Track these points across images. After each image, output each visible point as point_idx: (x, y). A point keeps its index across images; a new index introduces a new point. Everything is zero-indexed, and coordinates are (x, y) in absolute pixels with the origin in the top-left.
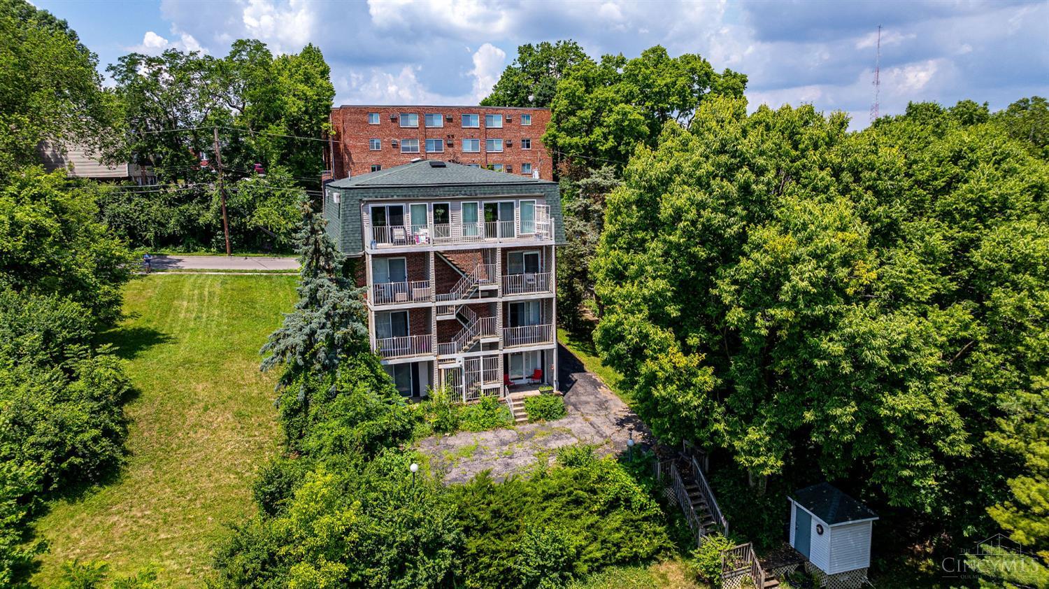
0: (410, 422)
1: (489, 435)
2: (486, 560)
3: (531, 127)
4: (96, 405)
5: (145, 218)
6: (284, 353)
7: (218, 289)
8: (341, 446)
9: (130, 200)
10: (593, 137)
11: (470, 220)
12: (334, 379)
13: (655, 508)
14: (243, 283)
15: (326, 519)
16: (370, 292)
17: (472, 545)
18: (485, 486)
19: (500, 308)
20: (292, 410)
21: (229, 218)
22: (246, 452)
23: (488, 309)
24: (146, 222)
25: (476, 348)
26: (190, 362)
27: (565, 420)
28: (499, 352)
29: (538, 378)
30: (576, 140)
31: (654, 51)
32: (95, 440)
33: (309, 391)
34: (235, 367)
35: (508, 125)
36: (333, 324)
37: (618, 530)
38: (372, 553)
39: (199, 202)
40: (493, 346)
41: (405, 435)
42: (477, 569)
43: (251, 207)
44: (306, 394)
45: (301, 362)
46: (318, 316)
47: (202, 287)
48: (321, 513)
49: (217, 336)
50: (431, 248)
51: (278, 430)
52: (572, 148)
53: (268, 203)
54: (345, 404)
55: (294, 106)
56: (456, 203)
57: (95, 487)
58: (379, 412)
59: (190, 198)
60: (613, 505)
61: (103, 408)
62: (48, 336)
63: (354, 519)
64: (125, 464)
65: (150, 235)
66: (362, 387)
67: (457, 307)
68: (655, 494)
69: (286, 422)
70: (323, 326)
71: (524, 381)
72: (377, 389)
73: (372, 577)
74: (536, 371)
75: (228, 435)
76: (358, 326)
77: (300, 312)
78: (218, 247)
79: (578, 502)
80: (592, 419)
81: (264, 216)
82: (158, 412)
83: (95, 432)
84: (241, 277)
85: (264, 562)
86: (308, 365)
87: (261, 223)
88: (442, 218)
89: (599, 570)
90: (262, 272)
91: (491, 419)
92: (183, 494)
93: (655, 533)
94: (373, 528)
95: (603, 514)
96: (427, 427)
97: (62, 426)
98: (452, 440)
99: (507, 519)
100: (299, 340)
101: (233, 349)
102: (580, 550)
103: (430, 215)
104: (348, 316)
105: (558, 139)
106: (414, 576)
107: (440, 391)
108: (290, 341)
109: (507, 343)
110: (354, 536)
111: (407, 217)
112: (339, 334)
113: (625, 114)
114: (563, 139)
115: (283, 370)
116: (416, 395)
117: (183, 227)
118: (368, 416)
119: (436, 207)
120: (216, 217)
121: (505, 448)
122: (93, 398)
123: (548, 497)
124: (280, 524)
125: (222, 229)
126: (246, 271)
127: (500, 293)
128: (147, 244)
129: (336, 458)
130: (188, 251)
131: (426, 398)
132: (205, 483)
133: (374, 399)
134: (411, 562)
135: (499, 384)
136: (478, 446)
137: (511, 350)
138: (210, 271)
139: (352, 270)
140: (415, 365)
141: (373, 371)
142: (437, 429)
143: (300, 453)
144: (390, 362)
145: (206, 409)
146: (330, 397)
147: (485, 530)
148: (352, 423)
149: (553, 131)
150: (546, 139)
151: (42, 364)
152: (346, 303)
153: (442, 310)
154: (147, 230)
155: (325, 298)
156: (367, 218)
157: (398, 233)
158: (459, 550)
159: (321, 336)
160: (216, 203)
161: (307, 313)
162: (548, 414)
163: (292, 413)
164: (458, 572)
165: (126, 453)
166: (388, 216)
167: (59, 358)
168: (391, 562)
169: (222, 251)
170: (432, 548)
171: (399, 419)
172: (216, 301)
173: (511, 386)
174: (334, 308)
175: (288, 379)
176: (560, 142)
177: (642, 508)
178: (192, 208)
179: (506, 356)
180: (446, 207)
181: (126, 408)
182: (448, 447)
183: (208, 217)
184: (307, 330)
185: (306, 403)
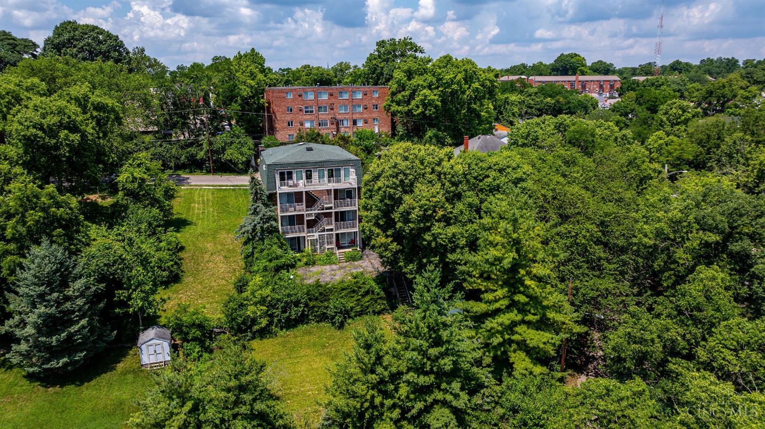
0: (295, 261)
1: (328, 267)
2: (316, 309)
3: (379, 97)
4: (171, 252)
5: (169, 156)
6: (244, 233)
7: (210, 197)
8: (266, 269)
9: (161, 146)
10: (410, 107)
11: (321, 177)
12: (264, 244)
13: (382, 294)
14: (222, 194)
15: (260, 292)
16: (279, 208)
17: (311, 304)
18: (318, 285)
19: (333, 214)
20: (247, 255)
21: (212, 155)
22: (229, 272)
23: (328, 215)
24: (170, 157)
25: (323, 231)
26: (203, 234)
27: (361, 262)
28: (334, 233)
29: (353, 243)
30: (400, 108)
31: (445, 57)
32: (172, 266)
33: (254, 248)
34: (222, 236)
35: (365, 97)
36: (263, 222)
37: (368, 302)
38: (275, 304)
39: (197, 146)
40: (332, 230)
41: (293, 266)
42: (313, 312)
43: (224, 149)
44: (253, 249)
45: (251, 237)
46: (257, 219)
47: (203, 196)
48: (258, 290)
49: (214, 222)
50: (304, 190)
51: (242, 263)
52: (399, 112)
53: (233, 147)
54: (268, 254)
55: (245, 92)
56: (315, 169)
57: (172, 284)
58: (281, 257)
59: (191, 144)
60: (367, 293)
61: (173, 253)
62: (150, 224)
63: (269, 293)
64: (182, 276)
65: (172, 164)
66: (275, 247)
67: (315, 214)
68: (384, 290)
69: (245, 260)
70: (259, 223)
71: (347, 245)
72: (281, 247)
73: (275, 313)
74: (352, 240)
75: (221, 265)
76: (273, 223)
77: (249, 216)
78: (206, 170)
79: (354, 291)
80: (372, 261)
81: (231, 154)
82: (193, 256)
83: (172, 263)
84: (221, 189)
85: (239, 305)
86: (254, 238)
87: (229, 158)
88: (309, 177)
89: (360, 315)
90: (230, 186)
91: (329, 260)
92: (205, 288)
93: (383, 304)
94: (277, 296)
95: (363, 296)
96: (302, 263)
97: (160, 260)
98: (311, 269)
99: (325, 296)
100: (250, 228)
101: (221, 228)
102: (352, 308)
103: (304, 175)
104: (270, 218)
105: (391, 107)
106: (290, 313)
107: (308, 248)
108: (246, 229)
109: (337, 229)
110: (269, 298)
111: (294, 176)
112: (265, 226)
113: (426, 96)
114: (395, 108)
115: (243, 240)
116: (300, 251)
117: (188, 160)
118: (277, 258)
119: (306, 171)
120: (205, 154)
121: (333, 272)
122: (169, 250)
123: (343, 289)
124: (244, 295)
125: (209, 161)
126: (223, 186)
127: (333, 208)
128: (171, 168)
129: (264, 273)
130: (191, 172)
131: (302, 252)
132: (213, 284)
133: (279, 252)
134: (289, 308)
135: (334, 246)
136: (322, 271)
137: (339, 232)
138: (205, 186)
139: (272, 197)
140: (299, 238)
141: (279, 241)
142: (306, 264)
143: (251, 272)
144: (287, 237)
145: (212, 254)
146: (262, 251)
147: (316, 299)
148: (270, 261)
149: (389, 102)
150: (385, 107)
151: (149, 235)
152: (269, 213)
153: (308, 215)
154: (170, 162)
155: (260, 211)
156: (278, 177)
157: (291, 182)
158: (306, 305)
159: (258, 227)
160: (205, 146)
161: (253, 217)
162: (353, 259)
163: (247, 257)
164: (306, 313)
165: (182, 271)
166: (286, 176)
167: (154, 233)
168: (282, 307)
169: (208, 172)
170: (297, 304)
171: (290, 260)
172: (210, 203)
173: (339, 247)
174: (264, 215)
175: (246, 243)
176: (393, 109)
177: (378, 294)
178: (193, 150)
179: (337, 235)
180: (311, 171)
181: (180, 254)
182: (310, 271)
183: (201, 155)
184: (253, 224)
185: (253, 253)
